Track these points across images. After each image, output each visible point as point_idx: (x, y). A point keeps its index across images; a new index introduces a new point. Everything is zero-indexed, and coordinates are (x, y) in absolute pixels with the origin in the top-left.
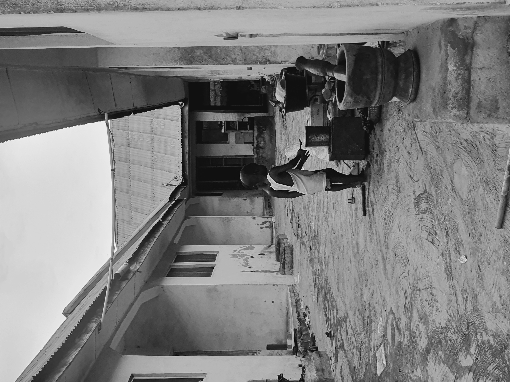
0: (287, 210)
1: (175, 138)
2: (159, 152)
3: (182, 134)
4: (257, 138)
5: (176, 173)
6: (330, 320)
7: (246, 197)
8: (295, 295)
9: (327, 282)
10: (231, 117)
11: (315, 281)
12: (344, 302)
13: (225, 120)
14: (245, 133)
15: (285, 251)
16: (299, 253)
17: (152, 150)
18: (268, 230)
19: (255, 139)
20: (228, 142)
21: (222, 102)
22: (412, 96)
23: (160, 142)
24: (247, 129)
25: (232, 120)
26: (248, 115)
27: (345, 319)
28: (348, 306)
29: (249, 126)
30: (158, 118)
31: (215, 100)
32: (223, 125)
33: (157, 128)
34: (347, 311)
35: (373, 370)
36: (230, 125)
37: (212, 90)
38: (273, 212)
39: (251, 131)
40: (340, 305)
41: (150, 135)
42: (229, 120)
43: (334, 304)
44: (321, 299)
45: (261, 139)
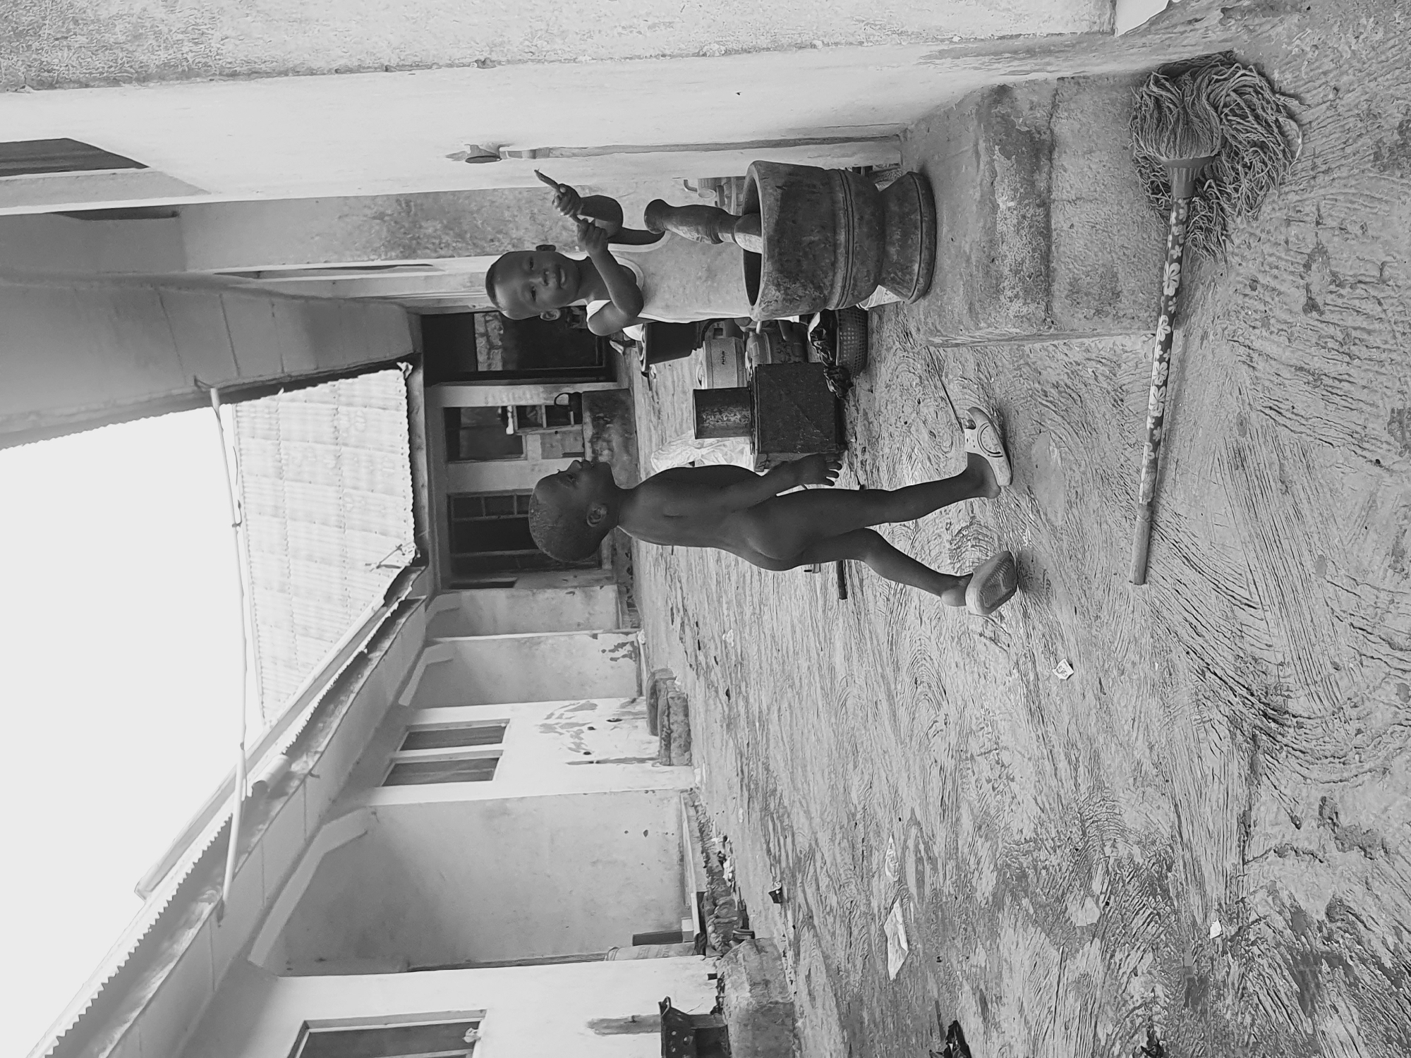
0: (672, 609)
1: (393, 452)
2: (355, 488)
3: (410, 441)
4: (591, 441)
5: (398, 537)
6: (779, 862)
7: (572, 587)
8: (697, 812)
9: (767, 769)
10: (531, 395)
11: (742, 771)
12: (807, 812)
13: (513, 403)
14: (564, 433)
15: (669, 707)
16: (702, 710)
17: (338, 483)
18: (629, 664)
19: (588, 445)
20: (523, 456)
21: (505, 363)
22: (921, 280)
23: (358, 462)
24: (569, 423)
25: (531, 402)
26: (571, 389)
27: (811, 855)
28: (817, 820)
29: (572, 413)
30: (349, 404)
31: (489, 358)
32: (509, 415)
33: (347, 430)
34: (815, 833)
35: (880, 966)
36: (525, 415)
37: (482, 335)
38: (640, 620)
39: (578, 427)
40: (799, 821)
41: (333, 447)
42: (523, 403)
43: (786, 822)
44: (756, 815)
45: (601, 445)
